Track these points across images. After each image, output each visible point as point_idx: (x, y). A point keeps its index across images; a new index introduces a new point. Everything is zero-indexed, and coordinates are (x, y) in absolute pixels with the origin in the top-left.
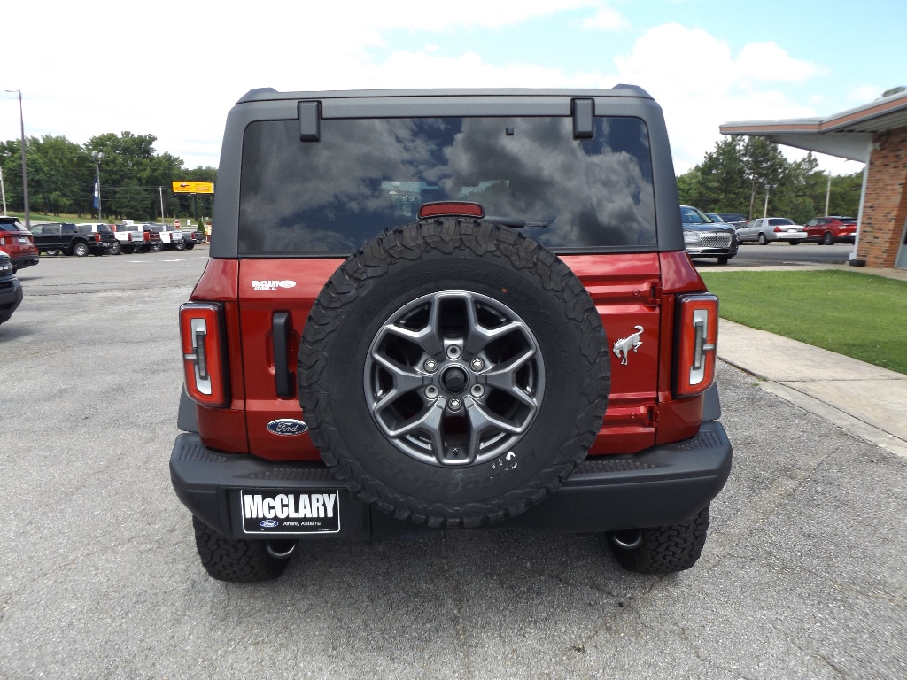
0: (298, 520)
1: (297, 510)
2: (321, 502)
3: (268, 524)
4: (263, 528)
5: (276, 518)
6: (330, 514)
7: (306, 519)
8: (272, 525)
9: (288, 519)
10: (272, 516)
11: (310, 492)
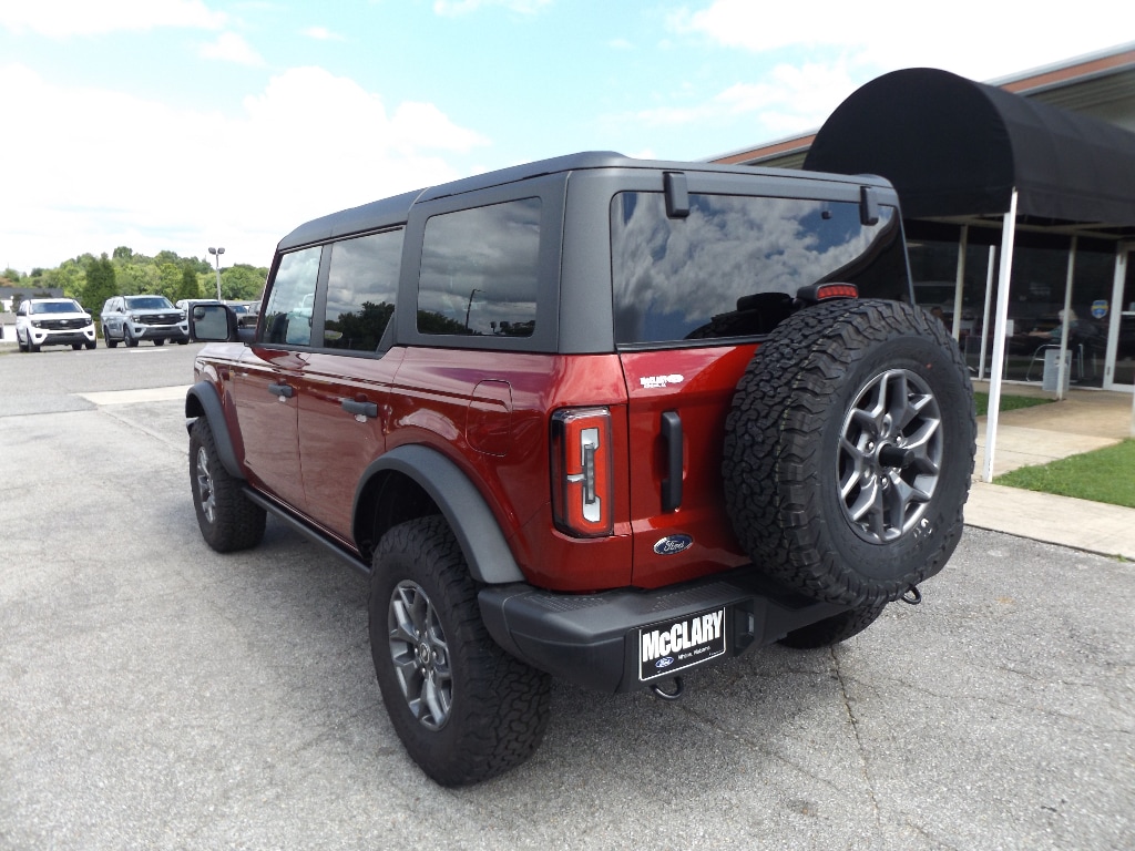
0: (691, 650)
1: (690, 639)
2: (710, 623)
3: (664, 663)
4: (659, 669)
5: (671, 654)
6: (718, 635)
7: (698, 646)
8: (668, 663)
9: (682, 651)
10: (668, 652)
11: (700, 615)
